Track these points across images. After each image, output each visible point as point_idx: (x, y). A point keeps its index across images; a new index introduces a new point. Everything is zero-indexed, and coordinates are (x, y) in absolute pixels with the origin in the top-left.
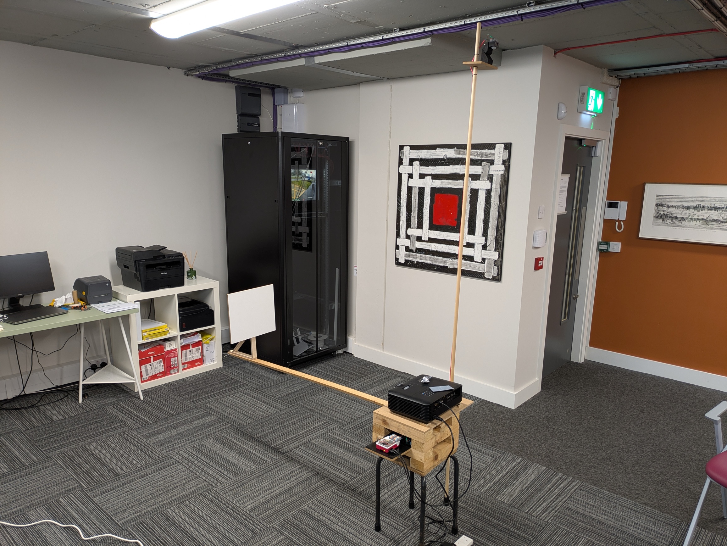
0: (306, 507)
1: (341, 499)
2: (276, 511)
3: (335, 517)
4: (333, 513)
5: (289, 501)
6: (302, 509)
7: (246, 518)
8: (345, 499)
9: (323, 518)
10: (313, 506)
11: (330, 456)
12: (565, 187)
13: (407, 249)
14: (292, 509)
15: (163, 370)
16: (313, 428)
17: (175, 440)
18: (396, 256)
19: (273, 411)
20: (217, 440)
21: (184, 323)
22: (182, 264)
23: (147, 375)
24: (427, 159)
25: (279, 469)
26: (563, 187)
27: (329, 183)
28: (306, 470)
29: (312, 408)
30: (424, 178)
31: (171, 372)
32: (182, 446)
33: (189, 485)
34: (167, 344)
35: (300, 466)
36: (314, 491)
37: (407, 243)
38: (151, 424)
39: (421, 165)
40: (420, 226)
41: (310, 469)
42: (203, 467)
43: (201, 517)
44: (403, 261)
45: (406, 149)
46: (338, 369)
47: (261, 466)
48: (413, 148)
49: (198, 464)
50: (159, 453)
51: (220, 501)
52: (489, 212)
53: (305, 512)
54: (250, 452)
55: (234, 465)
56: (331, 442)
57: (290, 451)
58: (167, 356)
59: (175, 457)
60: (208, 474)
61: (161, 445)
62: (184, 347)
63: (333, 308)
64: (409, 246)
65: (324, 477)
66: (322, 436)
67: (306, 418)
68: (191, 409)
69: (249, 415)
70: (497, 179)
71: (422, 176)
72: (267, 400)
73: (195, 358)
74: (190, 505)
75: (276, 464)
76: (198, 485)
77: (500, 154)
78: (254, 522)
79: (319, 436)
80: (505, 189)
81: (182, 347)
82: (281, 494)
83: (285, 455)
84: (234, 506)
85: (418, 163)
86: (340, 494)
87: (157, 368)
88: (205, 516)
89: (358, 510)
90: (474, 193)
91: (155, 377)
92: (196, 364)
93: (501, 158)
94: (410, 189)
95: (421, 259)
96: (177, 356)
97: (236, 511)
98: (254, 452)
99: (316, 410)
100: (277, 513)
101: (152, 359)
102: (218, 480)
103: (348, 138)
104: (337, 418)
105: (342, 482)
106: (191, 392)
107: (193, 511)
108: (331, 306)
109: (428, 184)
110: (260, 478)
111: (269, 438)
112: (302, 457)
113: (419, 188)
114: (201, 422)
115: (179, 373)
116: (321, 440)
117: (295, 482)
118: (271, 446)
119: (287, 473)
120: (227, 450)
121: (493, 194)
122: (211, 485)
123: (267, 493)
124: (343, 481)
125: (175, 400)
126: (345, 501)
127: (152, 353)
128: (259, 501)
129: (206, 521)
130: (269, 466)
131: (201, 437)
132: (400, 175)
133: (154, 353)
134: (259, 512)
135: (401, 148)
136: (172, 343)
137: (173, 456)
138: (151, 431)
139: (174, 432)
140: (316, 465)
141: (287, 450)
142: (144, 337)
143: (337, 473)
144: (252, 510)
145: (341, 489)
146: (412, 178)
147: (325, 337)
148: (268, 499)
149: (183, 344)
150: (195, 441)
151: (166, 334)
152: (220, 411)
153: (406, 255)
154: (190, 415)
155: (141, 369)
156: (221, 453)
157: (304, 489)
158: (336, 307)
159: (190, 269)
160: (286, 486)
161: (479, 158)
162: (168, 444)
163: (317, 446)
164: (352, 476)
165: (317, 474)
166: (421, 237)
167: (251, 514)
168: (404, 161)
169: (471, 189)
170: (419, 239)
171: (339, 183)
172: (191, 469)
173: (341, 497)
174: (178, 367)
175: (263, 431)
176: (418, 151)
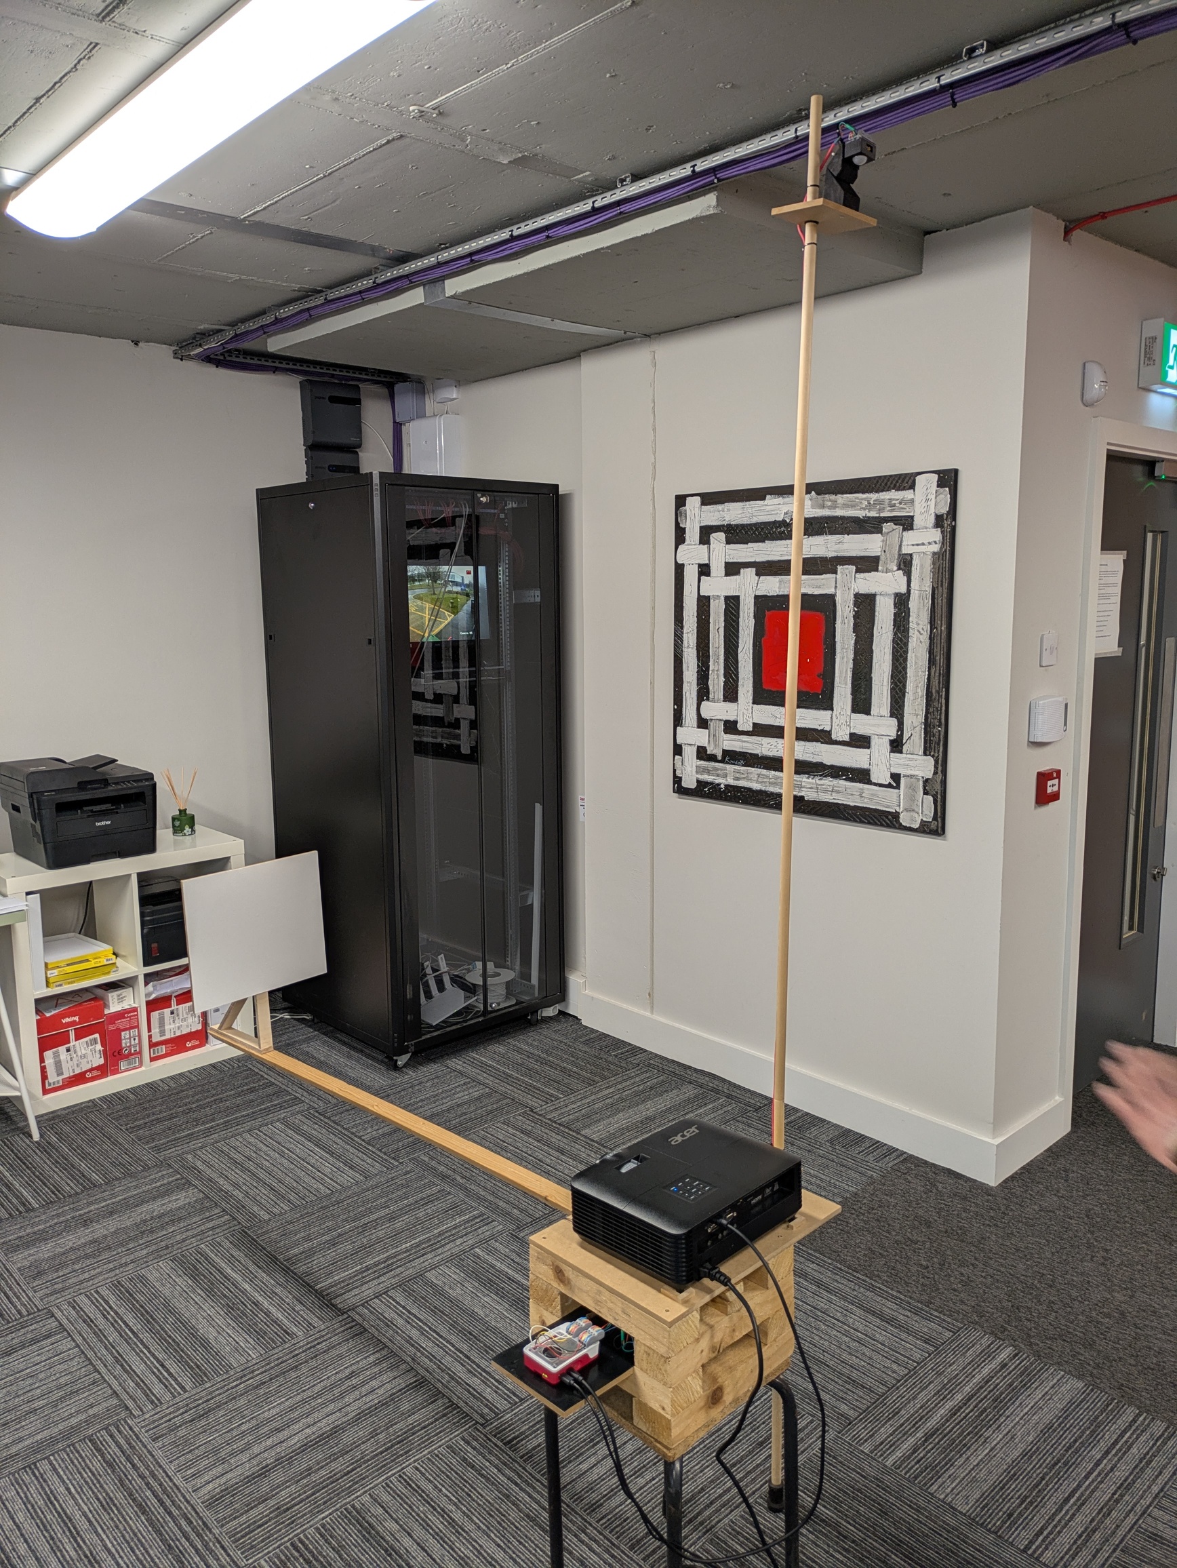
0: (366, 1498)
1: (470, 1474)
2: (278, 1508)
3: (441, 1539)
4: (438, 1523)
5: (323, 1472)
6: (353, 1506)
7: (188, 1529)
8: (482, 1475)
9: (407, 1542)
10: (385, 1497)
11: (466, 1326)
12: (1114, 585)
13: (702, 753)
14: (325, 1503)
15: (102, 1061)
16: (440, 1234)
17: (78, 1259)
18: (675, 771)
19: (347, 1177)
20: (182, 1264)
21: (154, 945)
22: (149, 799)
23: (58, 1075)
24: (743, 526)
25: (319, 1362)
26: (1107, 585)
27: (510, 597)
28: (392, 1368)
29: (450, 1173)
30: (738, 573)
31: (123, 1065)
32: (88, 1280)
33: (67, 1408)
34: (112, 996)
35: (378, 1355)
36: (399, 1442)
37: (704, 738)
38: (34, 1210)
39: (728, 542)
40: (731, 694)
41: (404, 1366)
42: (123, 1348)
43: (66, 1520)
44: (693, 785)
45: (693, 504)
46: (537, 1061)
47: (274, 1352)
48: (709, 499)
49: (113, 1336)
50: (25, 1299)
51: (134, 1466)
52: (906, 652)
53: (357, 1517)
54: (256, 1304)
55: (205, 1344)
56: (478, 1279)
57: (362, 1305)
58: (111, 1027)
59: (59, 1314)
60: (130, 1372)
61: (40, 1274)
62: (154, 1005)
63: (529, 903)
64: (706, 745)
65: (439, 1394)
66: (456, 1260)
67: (429, 1201)
68: (146, 1168)
69: (282, 1190)
70: (922, 566)
71: (732, 569)
72: (339, 1144)
73: (185, 1031)
74: (49, 1475)
75: (314, 1346)
76: (92, 1406)
77: (927, 501)
78: (206, 1546)
79: (449, 1260)
80: (945, 591)
81: (148, 1003)
82: (305, 1448)
83: (345, 1316)
84: (167, 1484)
85: (721, 536)
86: (471, 1454)
87: (84, 1056)
88: (78, 1514)
89: (513, 1515)
90: (865, 604)
91: (79, 1079)
92: (189, 1044)
93: (932, 510)
94: (704, 603)
95: (737, 779)
96: (137, 1027)
97: (168, 1503)
98: (266, 1304)
99: (458, 1178)
100: (280, 1514)
101: (72, 1035)
102: (148, 1391)
103: (557, 486)
104: (508, 1202)
105: (482, 1416)
106: (159, 1121)
107: (50, 1498)
108: (525, 898)
109: (748, 586)
110: (262, 1392)
111: (318, 1261)
112: (389, 1324)
113: (727, 598)
114: (157, 1207)
115: (143, 1068)
116: (454, 1273)
117: (353, 1410)
118: (317, 1287)
119: (339, 1376)
120: (198, 1296)
121: (913, 604)
122: (127, 1408)
123: (269, 1442)
124: (486, 1410)
125: (115, 1143)
126: (480, 1483)
127: (71, 1019)
128: (239, 1471)
129: (75, 1535)
130: (296, 1352)
131: (145, 1252)
132: (679, 569)
133: (76, 1019)
134: (229, 1511)
135: (681, 501)
136: (127, 993)
137: (55, 1310)
138: (29, 1231)
139: (81, 1236)
140: (423, 1354)
141: (353, 1301)
142: (51, 981)
143: (475, 1382)
144: (212, 1502)
145: (477, 1440)
146: (708, 574)
147: (508, 975)
148: (267, 1466)
149: (151, 998)
150: (126, 1264)
151: (108, 973)
152: (214, 1176)
153: (699, 770)
154: (136, 1187)
155: (42, 1060)
156: (179, 1304)
157: (374, 1434)
158: (536, 898)
159: (180, 810)
160: (325, 1421)
161: (873, 514)
162: (57, 1271)
163: (439, 1292)
164: (515, 1395)
165: (421, 1383)
166: (736, 722)
167: (207, 1514)
168: (687, 535)
169: (857, 595)
170: (731, 727)
171: (535, 596)
172: (90, 1354)
173: (473, 1467)
174: (140, 1053)
175: (308, 1239)
176: (720, 507)
